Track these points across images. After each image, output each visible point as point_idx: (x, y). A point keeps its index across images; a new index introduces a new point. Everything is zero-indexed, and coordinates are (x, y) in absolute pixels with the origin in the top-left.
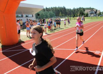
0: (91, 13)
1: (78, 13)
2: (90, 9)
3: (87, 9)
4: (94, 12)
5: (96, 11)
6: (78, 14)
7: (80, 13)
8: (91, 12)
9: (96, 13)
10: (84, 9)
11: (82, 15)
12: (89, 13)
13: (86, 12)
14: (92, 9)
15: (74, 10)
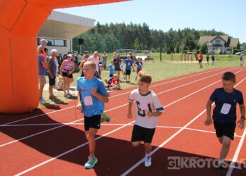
0: (214, 46)
1: (180, 44)
2: (213, 33)
3: (206, 33)
4: (222, 43)
5: (229, 39)
6: (182, 47)
7: (187, 44)
8: (214, 43)
9: (227, 44)
10: (197, 34)
11: (191, 49)
12: (210, 44)
13: (202, 41)
14: (218, 35)
15: (172, 33)
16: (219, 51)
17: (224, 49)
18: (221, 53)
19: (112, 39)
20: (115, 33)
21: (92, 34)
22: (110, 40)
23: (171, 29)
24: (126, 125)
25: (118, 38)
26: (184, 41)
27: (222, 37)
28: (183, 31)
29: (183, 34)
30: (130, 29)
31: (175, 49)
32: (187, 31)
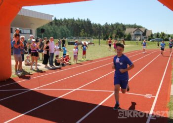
0: (135, 35)
1: (112, 33)
2: (135, 26)
3: (130, 26)
4: (141, 33)
5: (146, 30)
6: (114, 35)
7: (118, 34)
8: (136, 33)
9: (144, 34)
10: (124, 27)
11: (120, 37)
12: (133, 34)
13: (127, 32)
14: (138, 28)
15: (107, 26)
16: (139, 38)
17: (142, 37)
18: (140, 40)
19: (65, 29)
20: (67, 25)
21: (50, 26)
22: (64, 30)
23: (106, 23)
24: (75, 90)
25: (69, 29)
26: (115, 31)
27: (141, 29)
28: (114, 24)
29: (115, 27)
30: (78, 23)
31: (109, 37)
32: (117, 25)
